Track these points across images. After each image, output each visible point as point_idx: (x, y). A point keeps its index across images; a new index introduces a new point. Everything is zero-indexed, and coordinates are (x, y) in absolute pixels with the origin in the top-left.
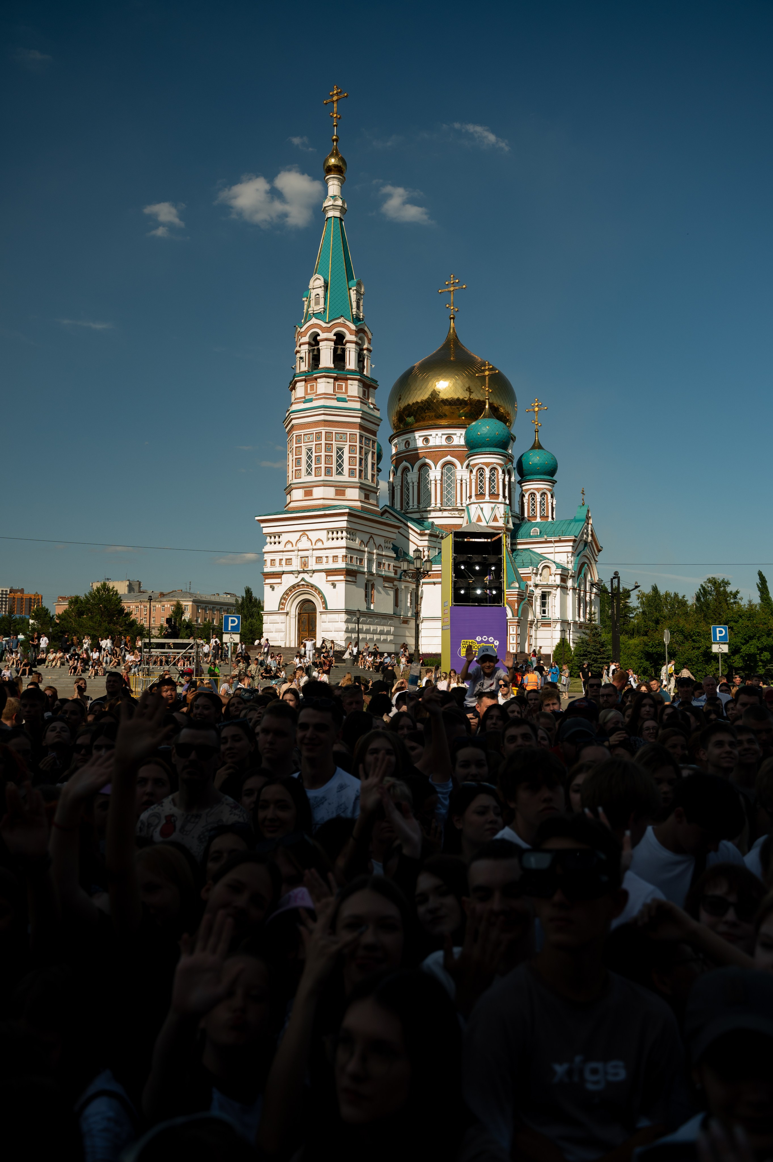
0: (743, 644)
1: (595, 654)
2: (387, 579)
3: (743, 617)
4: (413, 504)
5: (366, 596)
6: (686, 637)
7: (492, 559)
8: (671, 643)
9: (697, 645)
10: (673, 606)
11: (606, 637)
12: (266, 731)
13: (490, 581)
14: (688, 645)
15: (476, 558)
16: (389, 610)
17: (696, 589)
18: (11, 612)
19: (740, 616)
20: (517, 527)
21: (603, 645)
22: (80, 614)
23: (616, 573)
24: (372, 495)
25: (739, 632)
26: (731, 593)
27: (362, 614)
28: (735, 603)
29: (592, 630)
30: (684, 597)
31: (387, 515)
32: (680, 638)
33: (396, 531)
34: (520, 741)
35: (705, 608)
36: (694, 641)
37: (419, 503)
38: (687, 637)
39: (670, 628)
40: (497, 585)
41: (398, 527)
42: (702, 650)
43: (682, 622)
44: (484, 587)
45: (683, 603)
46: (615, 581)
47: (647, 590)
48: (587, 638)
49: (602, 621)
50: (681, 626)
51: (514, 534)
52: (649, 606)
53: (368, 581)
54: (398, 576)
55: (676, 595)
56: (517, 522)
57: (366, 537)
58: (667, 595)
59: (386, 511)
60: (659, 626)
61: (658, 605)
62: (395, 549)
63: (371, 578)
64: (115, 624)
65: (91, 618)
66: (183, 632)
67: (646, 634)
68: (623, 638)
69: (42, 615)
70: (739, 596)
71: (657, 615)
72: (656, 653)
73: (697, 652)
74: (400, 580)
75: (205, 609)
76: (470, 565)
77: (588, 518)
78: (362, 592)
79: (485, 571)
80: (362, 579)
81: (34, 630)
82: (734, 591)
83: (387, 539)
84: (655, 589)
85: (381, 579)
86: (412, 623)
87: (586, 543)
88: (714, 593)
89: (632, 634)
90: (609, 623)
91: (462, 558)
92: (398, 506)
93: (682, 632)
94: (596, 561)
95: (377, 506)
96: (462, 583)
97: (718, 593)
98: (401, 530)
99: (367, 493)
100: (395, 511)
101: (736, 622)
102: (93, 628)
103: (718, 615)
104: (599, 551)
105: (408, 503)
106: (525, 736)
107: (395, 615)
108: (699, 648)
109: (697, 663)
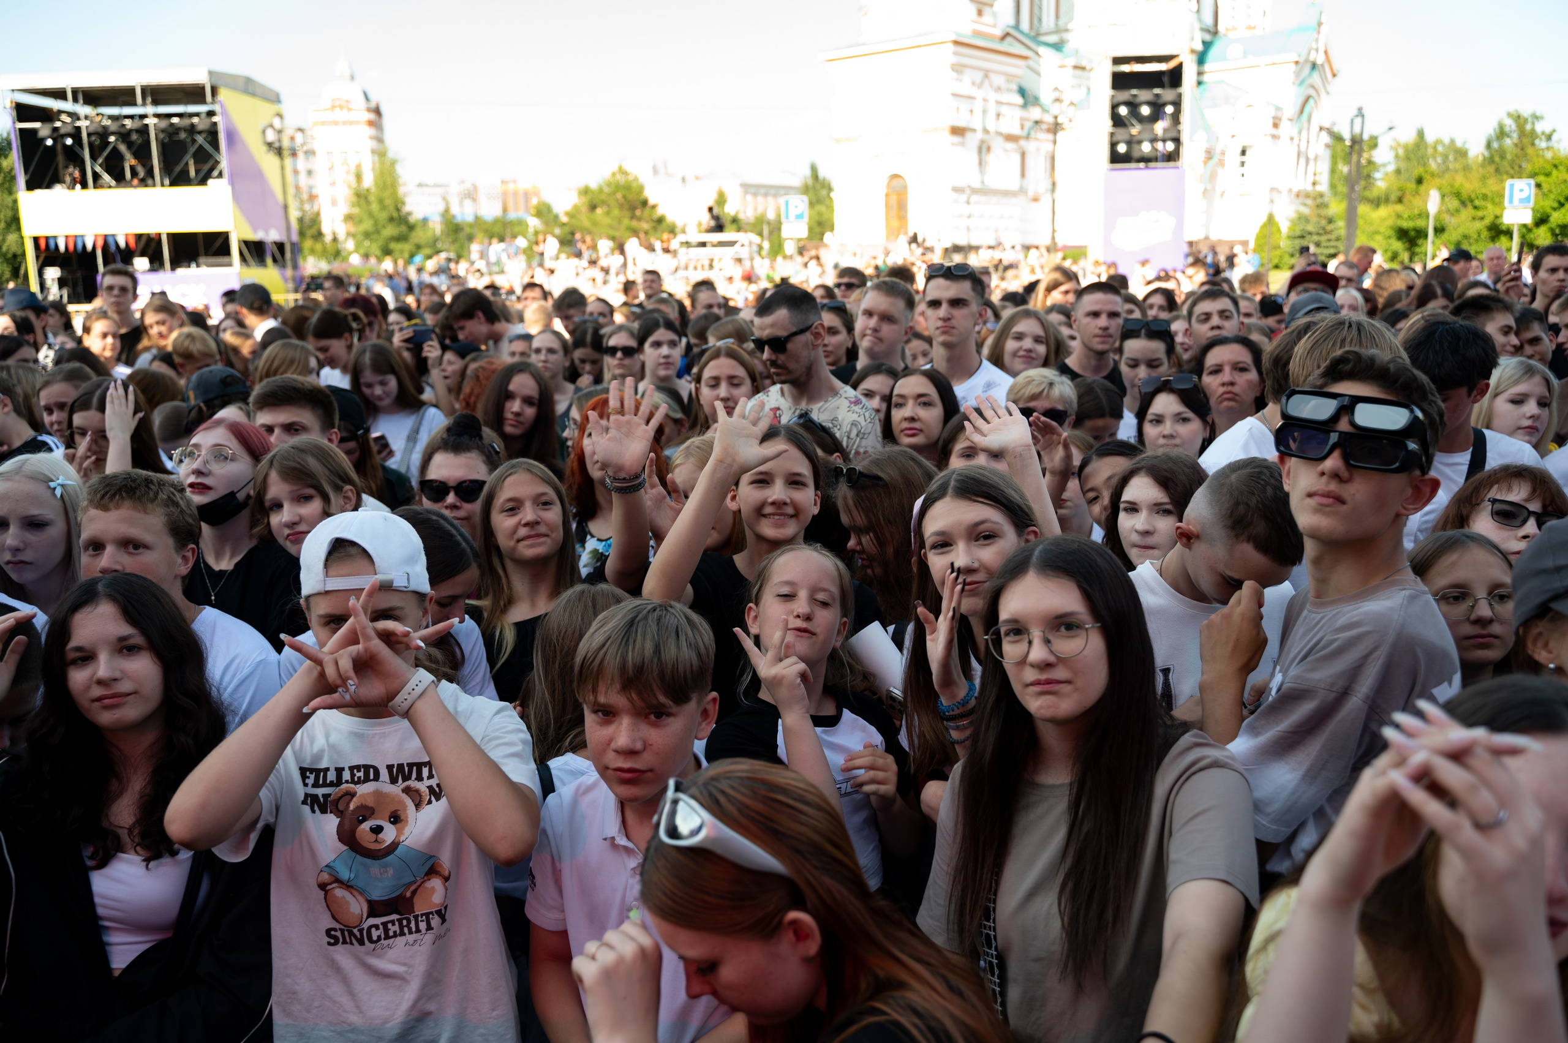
0: (1555, 209)
1: (1318, 234)
2: (1011, 138)
3: (1561, 168)
4: (1048, 21)
5: (980, 164)
6: (1463, 203)
7: (1167, 94)
8: (1439, 213)
9: (1480, 214)
10: (1445, 157)
11: (1337, 208)
12: (869, 313)
13: (1165, 130)
14: (1467, 213)
15: (1144, 95)
16: (1014, 183)
17: (1490, 130)
18: (505, 210)
19: (1556, 166)
20: (1207, 45)
21: (1330, 221)
22: (593, 207)
23: (1360, 109)
24: (987, 10)
25: (1550, 191)
26: (1543, 133)
27: (975, 191)
28: (1548, 148)
29: (1315, 199)
30: (1465, 143)
31: (1009, 40)
32: (1454, 203)
33: (1021, 63)
34: (1215, 320)
35: (1497, 159)
36: (1476, 208)
37: (1057, 16)
38: (1466, 201)
39: (1440, 189)
40: (1174, 134)
41: (1025, 58)
42: (1488, 221)
43: (1460, 180)
44: (1154, 140)
45: (1462, 153)
46: (1358, 121)
47: (1408, 136)
48: (1306, 211)
49: (1333, 186)
50: (1457, 185)
51: (1201, 59)
52: (1408, 158)
53: (982, 142)
54: (1025, 133)
55: (1452, 141)
56: (1208, 37)
57: (978, 76)
58: (1438, 142)
59: (1007, 35)
60: (1422, 188)
61: (1423, 157)
62: (1022, 92)
63: (986, 137)
64: (639, 219)
65: (608, 213)
66: (728, 226)
67: (1400, 200)
68: (1363, 209)
69: (544, 212)
70: (1555, 137)
71: (1419, 171)
72: (1415, 229)
73: (1479, 225)
74: (1028, 137)
75: (755, 195)
76: (1133, 106)
77: (1320, 24)
78: (974, 157)
79: (1156, 116)
80: (973, 140)
81: (536, 233)
82: (1548, 131)
83: (1010, 77)
84: (1421, 134)
85: (1000, 139)
86: (1046, 200)
87: (1314, 66)
88: (1515, 135)
89: (1377, 202)
90: (1343, 189)
91: (1124, 95)
92: (1025, 25)
93: (1458, 195)
94: (1328, 93)
95: (995, 26)
96: (1121, 134)
97: (1522, 132)
98: (1030, 63)
99: (981, 6)
100: (1022, 32)
101: (1548, 175)
102: (611, 227)
103: (1517, 168)
104: (1334, 75)
105: (1040, 20)
106: (1223, 314)
107: (1022, 191)
108: (1482, 218)
109: (1477, 241)
